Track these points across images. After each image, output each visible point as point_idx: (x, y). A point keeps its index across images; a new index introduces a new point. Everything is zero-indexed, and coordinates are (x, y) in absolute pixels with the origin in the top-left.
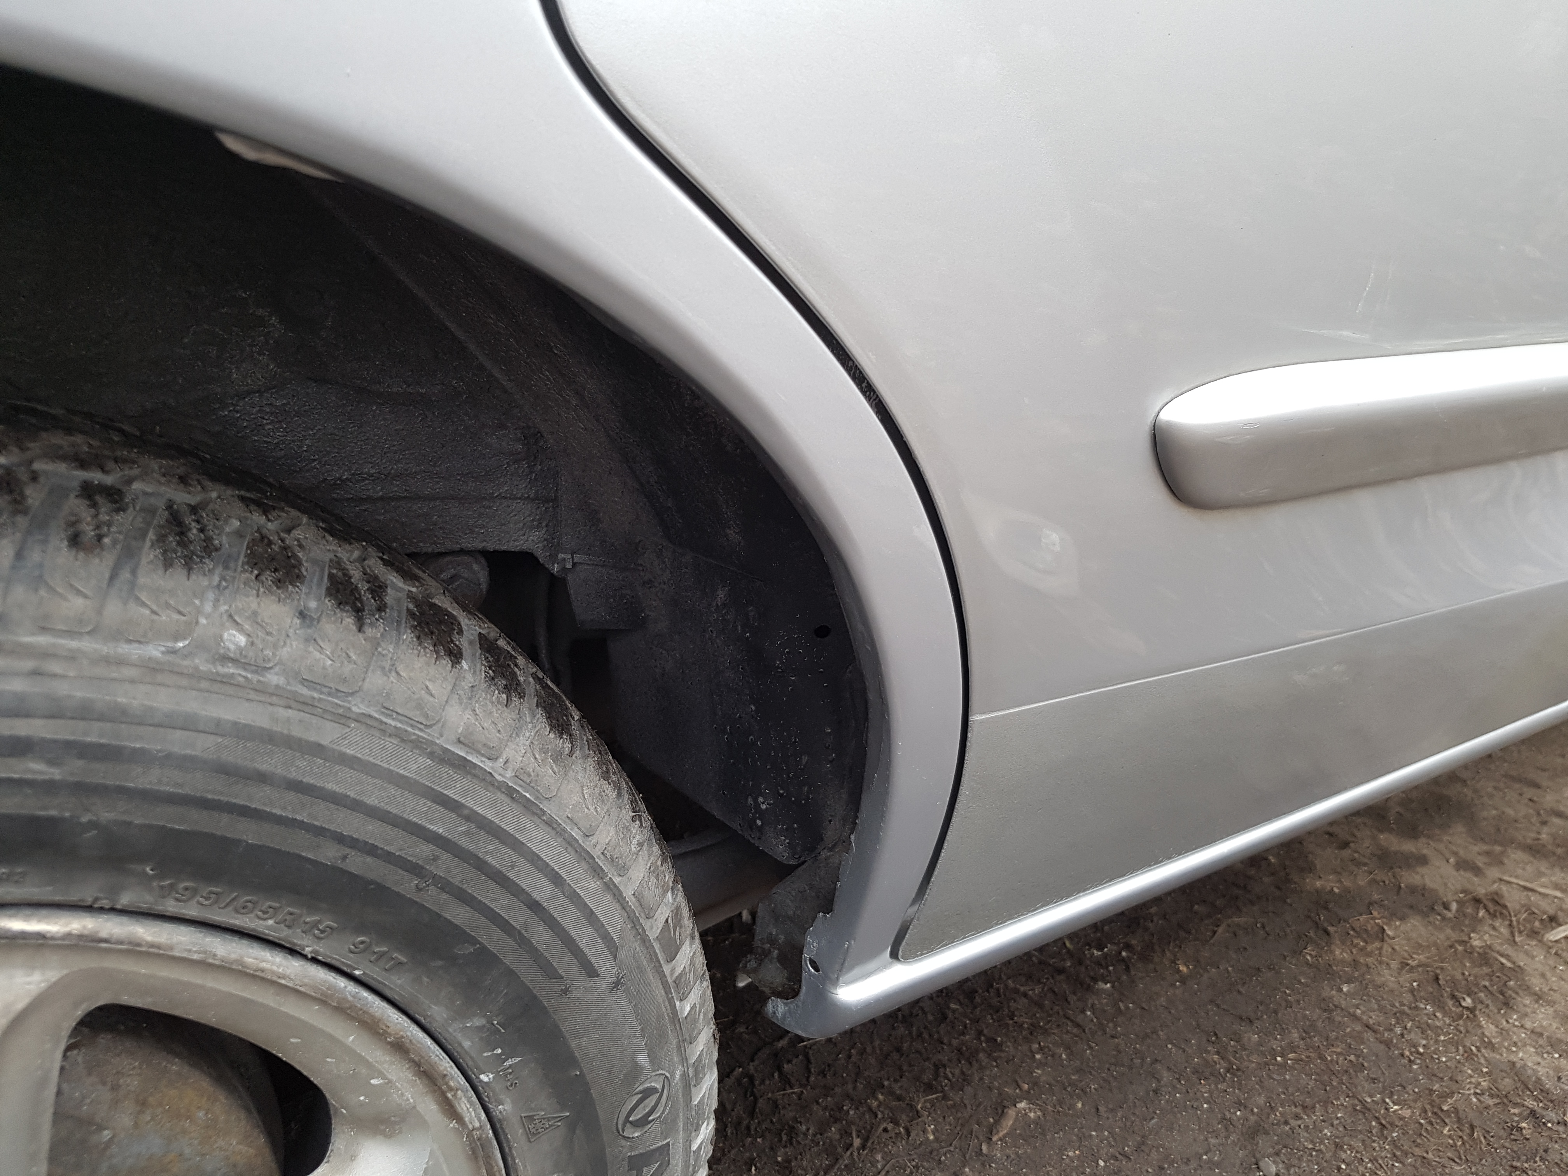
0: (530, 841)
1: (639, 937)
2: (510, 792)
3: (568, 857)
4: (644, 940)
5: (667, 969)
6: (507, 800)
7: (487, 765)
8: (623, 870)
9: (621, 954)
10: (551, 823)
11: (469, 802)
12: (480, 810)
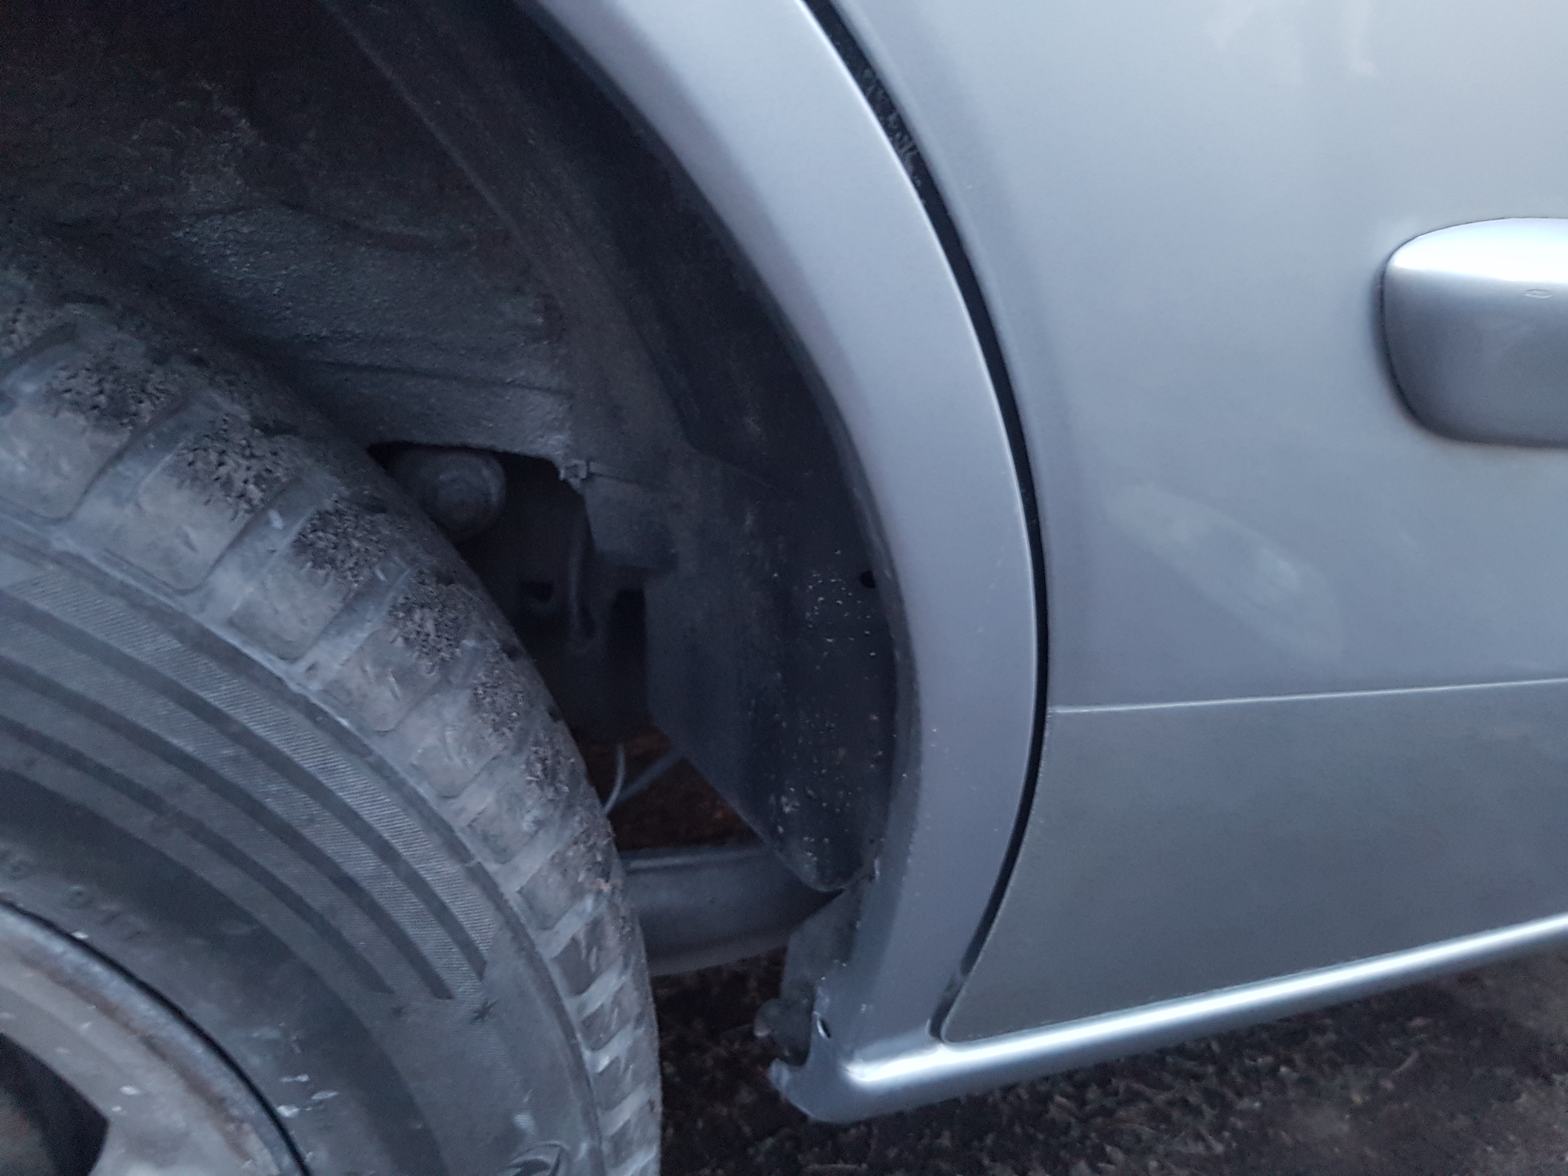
0: (342, 789)
1: (524, 953)
2: (312, 712)
3: (409, 823)
4: (533, 959)
5: (570, 1004)
6: (308, 724)
7: (278, 668)
8: (504, 855)
9: (493, 973)
10: (380, 769)
11: (242, 716)
12: (259, 730)
